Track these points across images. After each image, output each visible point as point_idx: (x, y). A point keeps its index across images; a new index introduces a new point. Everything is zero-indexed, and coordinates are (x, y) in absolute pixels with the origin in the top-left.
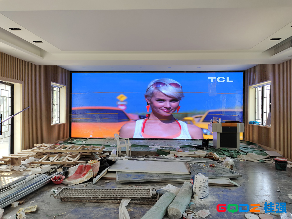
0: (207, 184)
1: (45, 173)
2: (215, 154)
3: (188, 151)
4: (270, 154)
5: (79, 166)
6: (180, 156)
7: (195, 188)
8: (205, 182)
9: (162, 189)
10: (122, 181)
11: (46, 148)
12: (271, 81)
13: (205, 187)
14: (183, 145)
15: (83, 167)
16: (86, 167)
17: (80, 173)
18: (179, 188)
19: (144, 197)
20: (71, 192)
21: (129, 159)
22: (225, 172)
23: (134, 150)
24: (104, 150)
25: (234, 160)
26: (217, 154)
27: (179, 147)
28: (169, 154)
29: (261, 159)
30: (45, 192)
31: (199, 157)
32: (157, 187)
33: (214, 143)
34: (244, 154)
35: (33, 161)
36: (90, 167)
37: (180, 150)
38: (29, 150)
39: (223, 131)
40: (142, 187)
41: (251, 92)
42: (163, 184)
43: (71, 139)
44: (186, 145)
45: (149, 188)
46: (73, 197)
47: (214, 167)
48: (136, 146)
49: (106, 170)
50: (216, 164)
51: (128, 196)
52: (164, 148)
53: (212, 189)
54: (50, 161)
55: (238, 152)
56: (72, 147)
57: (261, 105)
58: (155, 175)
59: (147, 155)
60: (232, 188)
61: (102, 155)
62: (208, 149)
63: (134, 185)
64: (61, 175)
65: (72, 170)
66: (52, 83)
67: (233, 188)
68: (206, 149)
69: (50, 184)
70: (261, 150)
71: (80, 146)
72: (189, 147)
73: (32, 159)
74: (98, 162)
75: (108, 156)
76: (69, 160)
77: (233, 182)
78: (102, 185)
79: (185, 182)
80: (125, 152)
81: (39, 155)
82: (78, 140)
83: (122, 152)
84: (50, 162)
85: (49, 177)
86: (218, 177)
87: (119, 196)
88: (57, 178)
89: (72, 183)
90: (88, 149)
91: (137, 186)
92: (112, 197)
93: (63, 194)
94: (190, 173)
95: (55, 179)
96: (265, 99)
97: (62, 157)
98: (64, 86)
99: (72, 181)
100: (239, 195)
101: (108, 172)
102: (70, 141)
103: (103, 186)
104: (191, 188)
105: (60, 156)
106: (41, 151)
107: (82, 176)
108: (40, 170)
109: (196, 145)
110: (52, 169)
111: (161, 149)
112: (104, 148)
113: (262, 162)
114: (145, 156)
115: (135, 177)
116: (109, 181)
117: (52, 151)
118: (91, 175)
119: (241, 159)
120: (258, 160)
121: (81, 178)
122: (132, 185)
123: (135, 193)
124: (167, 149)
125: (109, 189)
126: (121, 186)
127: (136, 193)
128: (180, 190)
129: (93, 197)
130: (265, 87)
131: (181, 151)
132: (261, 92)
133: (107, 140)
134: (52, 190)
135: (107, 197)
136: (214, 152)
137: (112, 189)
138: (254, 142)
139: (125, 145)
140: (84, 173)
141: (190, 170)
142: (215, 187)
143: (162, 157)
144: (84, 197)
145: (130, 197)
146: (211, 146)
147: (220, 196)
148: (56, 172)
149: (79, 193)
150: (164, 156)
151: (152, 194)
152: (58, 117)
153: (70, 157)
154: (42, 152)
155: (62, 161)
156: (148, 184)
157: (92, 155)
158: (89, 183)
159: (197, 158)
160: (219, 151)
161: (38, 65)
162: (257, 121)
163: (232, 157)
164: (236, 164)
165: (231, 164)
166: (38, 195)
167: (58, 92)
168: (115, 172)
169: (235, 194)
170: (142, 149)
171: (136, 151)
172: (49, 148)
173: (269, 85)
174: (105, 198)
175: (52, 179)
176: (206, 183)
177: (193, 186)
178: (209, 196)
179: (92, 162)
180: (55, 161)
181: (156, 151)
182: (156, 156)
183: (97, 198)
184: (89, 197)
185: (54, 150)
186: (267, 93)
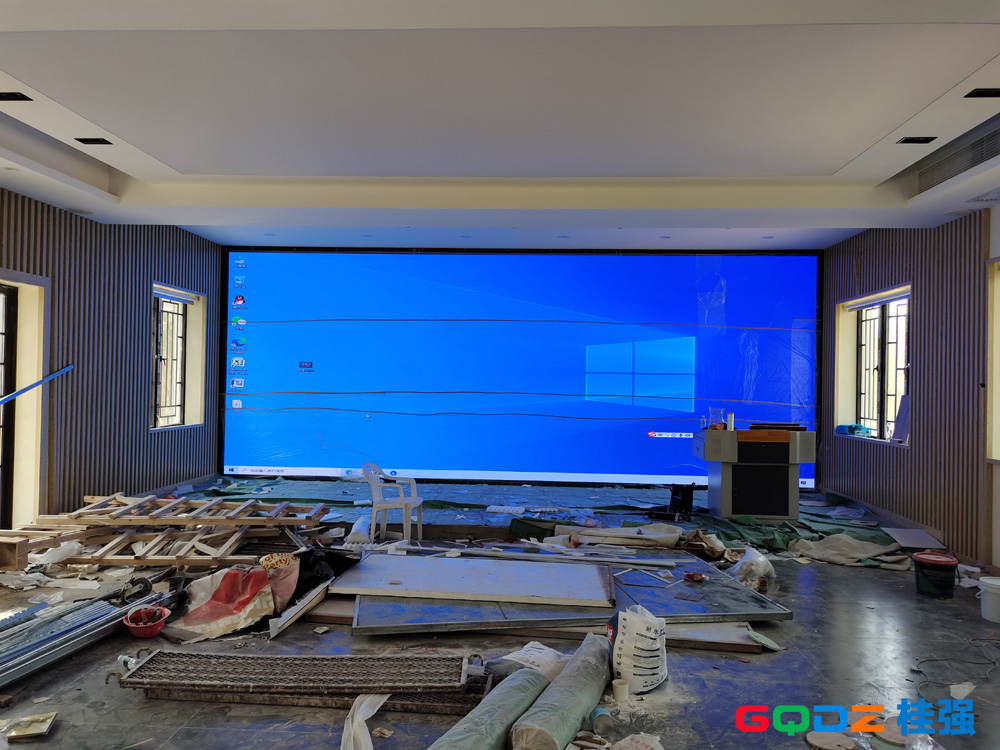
0: (660, 644)
1: (105, 599)
2: (713, 537)
3: (618, 524)
4: (902, 538)
5: (227, 574)
6: (590, 544)
7: (619, 656)
8: (653, 636)
9: (504, 657)
10: (371, 629)
11: (123, 509)
12: (908, 287)
13: (653, 653)
14: (604, 504)
15: (240, 579)
16: (248, 577)
17: (230, 599)
18: (567, 656)
19: (437, 685)
20: (181, 667)
21: (409, 552)
22: (736, 600)
23: (431, 521)
24: (326, 518)
25: (775, 558)
26: (719, 537)
27: (590, 512)
28: (552, 535)
29: (870, 555)
30: (96, 665)
31: (654, 548)
32: (490, 653)
33: (711, 498)
34: (812, 539)
35: (72, 555)
36: (262, 579)
37: (590, 523)
38: (64, 516)
39: (741, 457)
40: (439, 649)
41: (844, 321)
42: (514, 640)
43: (220, 481)
44: (617, 503)
45: (460, 656)
46: (185, 685)
47: (701, 581)
48: (442, 508)
49: (321, 588)
50: (709, 572)
51: (381, 684)
52: (536, 516)
53: (682, 659)
54: (134, 554)
55: (793, 531)
56: (215, 507)
57: (877, 368)
58: (491, 608)
59: (476, 537)
60: (753, 659)
61: (321, 536)
62: (689, 521)
63: (413, 644)
64: (160, 604)
65: (203, 589)
66: (155, 285)
67: (758, 656)
68: (684, 519)
69: (118, 636)
70: (874, 524)
71: (243, 505)
72: (624, 512)
73: (70, 548)
74: (292, 562)
75: (341, 541)
76: (201, 553)
77: (762, 638)
78: (300, 640)
79: (590, 635)
80: (399, 527)
81: (96, 535)
82: (246, 482)
83: (391, 527)
84: (132, 557)
85: (117, 611)
86: (711, 619)
87: (350, 681)
88: (143, 615)
89: (194, 635)
90: (272, 515)
91: (422, 645)
92: (326, 685)
93: (153, 673)
94: (613, 602)
95: (137, 617)
96: (891, 349)
97: (178, 544)
98: (201, 297)
99: (197, 629)
100: (774, 683)
101: (329, 597)
102: (219, 486)
103: (303, 644)
104: (607, 656)
105: (173, 539)
106: (104, 520)
107: (235, 609)
108: (95, 585)
109: (650, 506)
110: (133, 582)
111: (524, 518)
112: (325, 511)
113: (873, 566)
114: (471, 540)
115: (418, 616)
116: (325, 628)
117: (144, 520)
118: (265, 606)
119: (801, 556)
120: (860, 561)
121: (230, 617)
122: (406, 644)
123: (406, 674)
124: (548, 518)
125: (318, 656)
126: (365, 646)
127: (411, 671)
128: (567, 661)
129: (258, 687)
130: (893, 308)
131: (594, 526)
132: (877, 324)
133: (346, 484)
134: (122, 658)
135: (306, 685)
136: (710, 531)
137: (330, 657)
138: (850, 498)
139: (400, 502)
140: (242, 598)
141: (613, 591)
142: (697, 652)
143: (527, 546)
144: (226, 686)
145: (388, 687)
146: (702, 510)
147: (709, 684)
148: (148, 593)
149: (210, 669)
150: (534, 541)
151: (469, 676)
152: (178, 403)
153: (204, 541)
154: (107, 524)
155: (174, 557)
156: (461, 642)
157: (283, 536)
158: (255, 636)
159: (646, 552)
160: (727, 528)
161: (104, 223)
162: (862, 424)
163: (769, 547)
164: (779, 574)
165: (761, 571)
166: (67, 676)
167: (181, 317)
168: (351, 597)
169: (762, 679)
170: (459, 517)
171: (438, 523)
172: (133, 511)
173: (905, 301)
174: (300, 687)
175: (126, 618)
176: (658, 640)
177: (612, 648)
178: (670, 684)
179: (274, 561)
180: (151, 557)
181: (508, 524)
182: (506, 541)
183: (270, 687)
184: (244, 684)
185: (152, 517)
186: (898, 330)
